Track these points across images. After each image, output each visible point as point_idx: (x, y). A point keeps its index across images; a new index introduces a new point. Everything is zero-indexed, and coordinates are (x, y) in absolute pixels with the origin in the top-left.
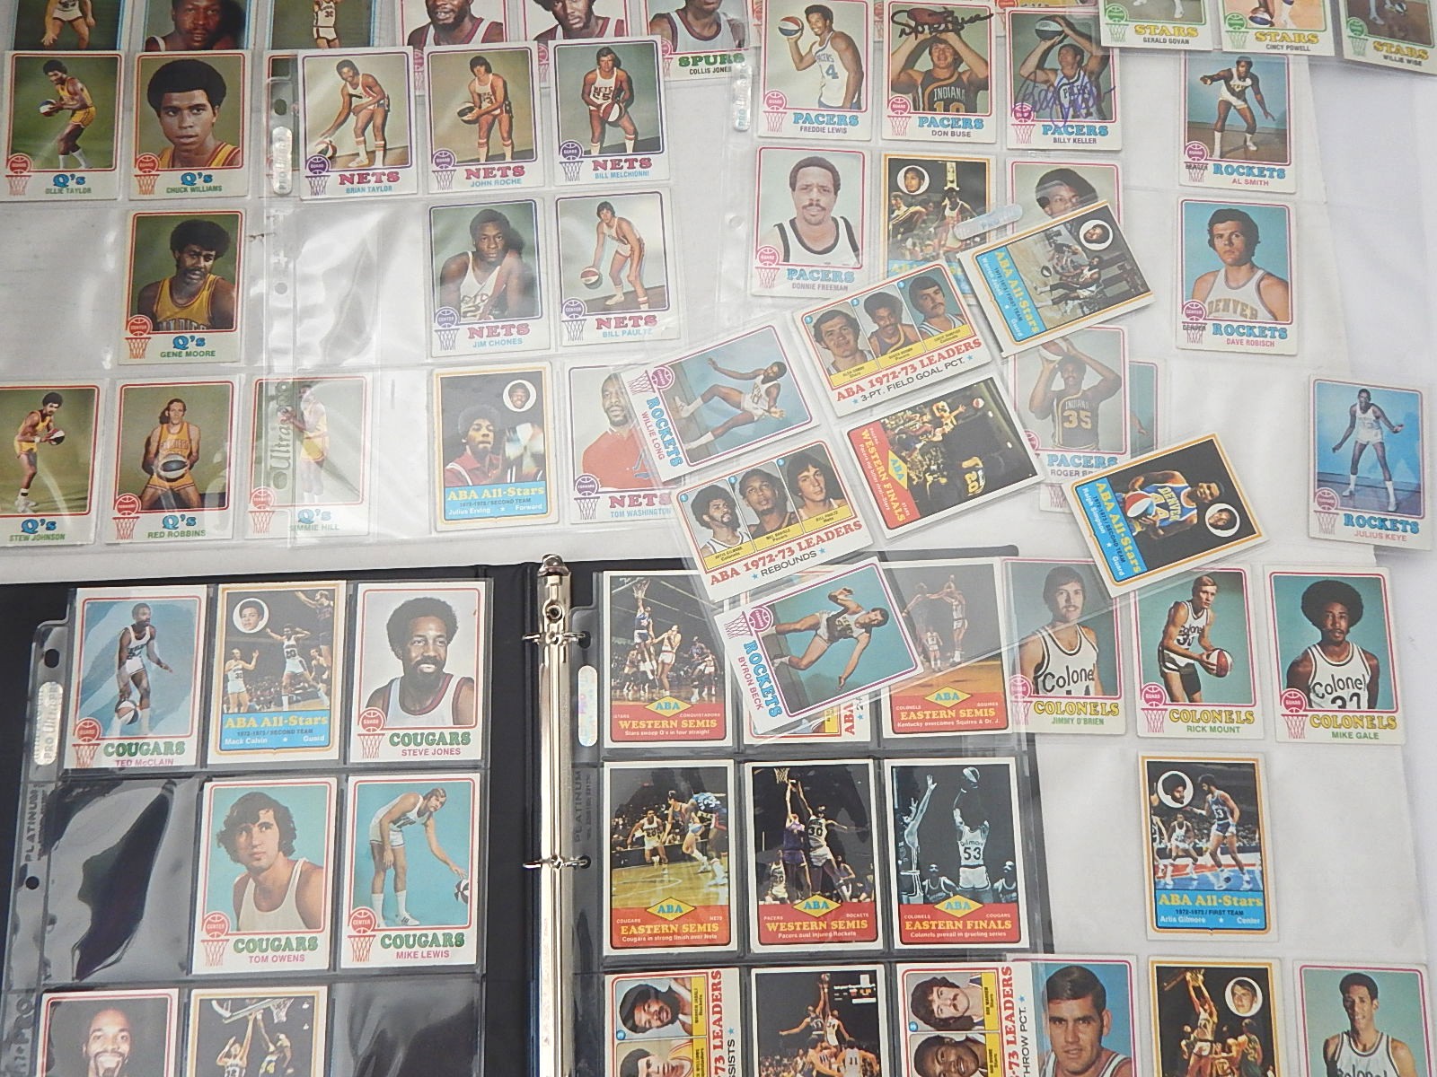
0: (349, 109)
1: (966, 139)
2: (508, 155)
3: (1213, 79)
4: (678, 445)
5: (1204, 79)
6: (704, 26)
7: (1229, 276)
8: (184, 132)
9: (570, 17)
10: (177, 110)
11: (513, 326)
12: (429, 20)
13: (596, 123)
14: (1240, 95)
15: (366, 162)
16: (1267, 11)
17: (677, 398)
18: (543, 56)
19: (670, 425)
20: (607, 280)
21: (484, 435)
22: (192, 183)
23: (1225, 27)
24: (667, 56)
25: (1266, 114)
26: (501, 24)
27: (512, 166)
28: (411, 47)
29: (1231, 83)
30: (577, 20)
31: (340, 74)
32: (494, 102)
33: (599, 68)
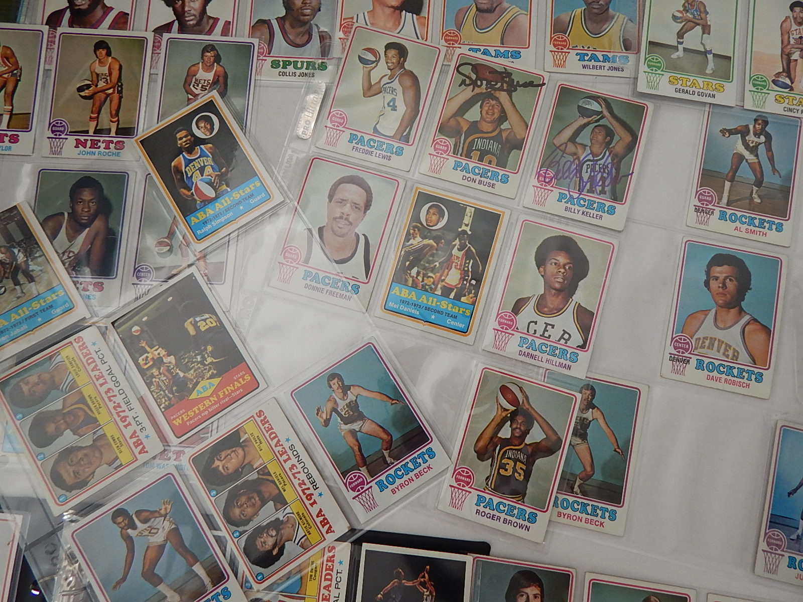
1: (490, 190)
2: (113, 130)
3: (732, 132)
5: (723, 131)
6: (298, 34)
7: (719, 318)
9: (186, 15)
11: (90, 283)
12: (67, 5)
14: (753, 150)
16: (789, 76)
18: (156, 46)
20: (176, 251)
23: (749, 87)
24: (261, 57)
25: (774, 170)
26: (128, 14)
27: (115, 140)
28: (47, 27)
29: (747, 138)
30: (192, 18)
32: (109, 82)
33: (202, 62)
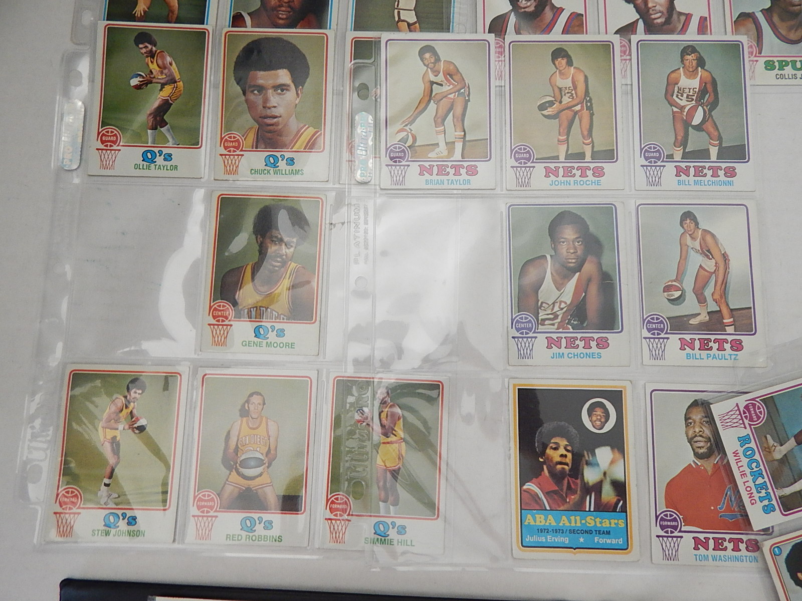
0: (429, 96)
2: (588, 154)
4: (770, 490)
6: (790, 29)
8: (269, 112)
9: (651, 12)
10: (261, 89)
11: (592, 339)
12: (511, 8)
13: (679, 126)
15: (445, 153)
17: (768, 436)
18: (627, 51)
19: (762, 467)
20: (690, 297)
21: (562, 456)
22: (275, 165)
24: (751, 59)
26: (581, 15)
27: (592, 166)
28: (493, 35)
30: (659, 15)
31: (422, 60)
32: (575, 97)
33: (683, 67)
